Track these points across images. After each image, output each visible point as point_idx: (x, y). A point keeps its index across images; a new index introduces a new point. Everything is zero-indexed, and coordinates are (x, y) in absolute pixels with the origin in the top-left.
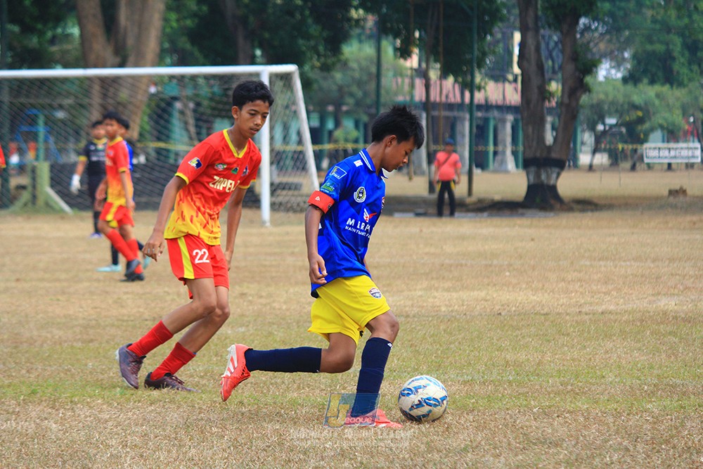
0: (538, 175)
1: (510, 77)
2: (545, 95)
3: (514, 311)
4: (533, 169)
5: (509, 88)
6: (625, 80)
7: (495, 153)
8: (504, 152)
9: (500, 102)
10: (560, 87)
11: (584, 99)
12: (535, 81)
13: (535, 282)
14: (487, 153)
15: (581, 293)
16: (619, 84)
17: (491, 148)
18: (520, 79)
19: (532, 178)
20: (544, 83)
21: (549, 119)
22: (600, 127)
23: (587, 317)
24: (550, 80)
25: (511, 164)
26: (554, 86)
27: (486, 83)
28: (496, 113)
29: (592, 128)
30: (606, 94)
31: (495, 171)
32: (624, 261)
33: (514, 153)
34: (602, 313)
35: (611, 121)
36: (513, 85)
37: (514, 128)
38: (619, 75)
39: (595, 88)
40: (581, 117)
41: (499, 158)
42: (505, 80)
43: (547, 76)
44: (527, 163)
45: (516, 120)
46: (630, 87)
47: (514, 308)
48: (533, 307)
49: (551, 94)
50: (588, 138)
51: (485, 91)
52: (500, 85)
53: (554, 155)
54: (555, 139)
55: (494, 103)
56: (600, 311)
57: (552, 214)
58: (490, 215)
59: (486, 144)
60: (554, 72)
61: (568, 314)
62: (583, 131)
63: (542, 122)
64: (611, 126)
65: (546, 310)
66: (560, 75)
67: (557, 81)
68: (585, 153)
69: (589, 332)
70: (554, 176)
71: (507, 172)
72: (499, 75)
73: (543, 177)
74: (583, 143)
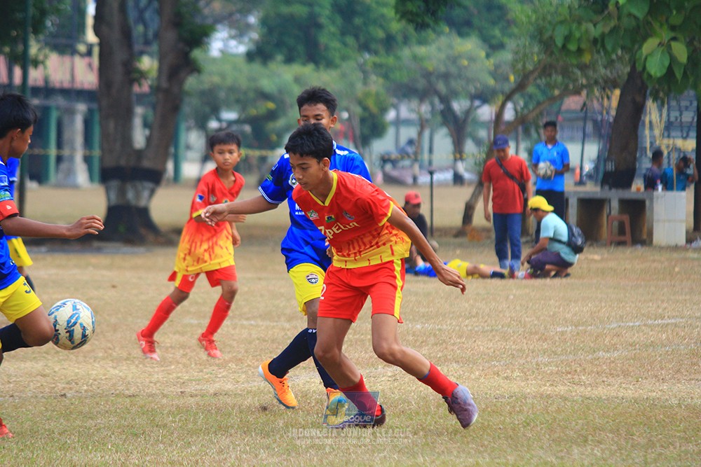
0: (122, 192)
1: (82, 48)
2: (133, 75)
3: (86, 391)
4: (114, 184)
5: (80, 64)
6: (250, 56)
7: (59, 159)
8: (71, 159)
9: (66, 85)
10: (155, 64)
11: (191, 82)
12: (119, 56)
13: (117, 349)
14: (46, 157)
15: (185, 365)
16: (242, 63)
17: (53, 152)
18: (96, 50)
19: (113, 196)
20: (132, 57)
21: (139, 110)
22: (213, 125)
23: (193, 399)
24: (142, 53)
25: (82, 176)
26: (147, 63)
27: (46, 57)
28: (60, 101)
29: (202, 125)
30: (223, 76)
31: (59, 186)
32: (248, 319)
33: (87, 160)
34: (215, 394)
35: (229, 115)
36: (87, 60)
37: (88, 123)
38: (242, 49)
39: (208, 68)
40: (186, 110)
41: (64, 166)
42: (74, 52)
43: (137, 47)
44: (106, 175)
45: (90, 111)
46: (256, 67)
47: (85, 388)
48: (114, 385)
49: (143, 75)
50: (194, 139)
51: (45, 67)
52: (67, 59)
53: (146, 164)
54: (149, 140)
55: (58, 85)
56: (212, 391)
57: (142, 249)
58: (51, 251)
59: (45, 145)
60: (147, 43)
61: (165, 396)
62: (189, 129)
63: (128, 115)
64: (230, 123)
65: (132, 390)
66: (155, 47)
67: (151, 55)
68: (192, 161)
69: (195, 423)
70: (146, 194)
71: (76, 187)
72: (65, 44)
73: (130, 195)
74: (188, 147)
